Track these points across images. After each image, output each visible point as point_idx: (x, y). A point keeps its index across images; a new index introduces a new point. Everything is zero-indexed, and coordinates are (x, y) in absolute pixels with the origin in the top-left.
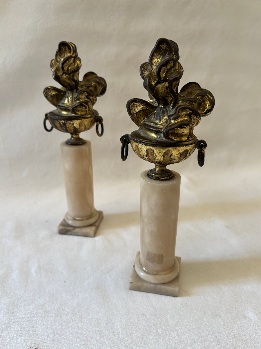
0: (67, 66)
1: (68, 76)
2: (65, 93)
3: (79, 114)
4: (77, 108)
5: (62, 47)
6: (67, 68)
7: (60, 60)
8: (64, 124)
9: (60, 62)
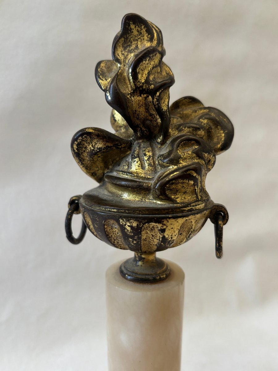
0: (146, 72)
1: (146, 98)
2: (129, 146)
3: (178, 200)
4: (173, 184)
5: (132, 26)
6: (144, 75)
7: (126, 58)
8: (137, 231)
9: (124, 61)
